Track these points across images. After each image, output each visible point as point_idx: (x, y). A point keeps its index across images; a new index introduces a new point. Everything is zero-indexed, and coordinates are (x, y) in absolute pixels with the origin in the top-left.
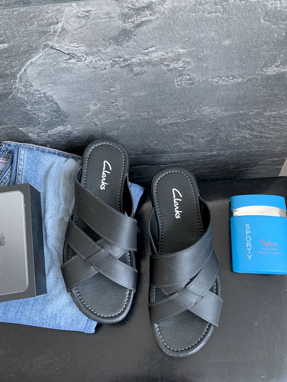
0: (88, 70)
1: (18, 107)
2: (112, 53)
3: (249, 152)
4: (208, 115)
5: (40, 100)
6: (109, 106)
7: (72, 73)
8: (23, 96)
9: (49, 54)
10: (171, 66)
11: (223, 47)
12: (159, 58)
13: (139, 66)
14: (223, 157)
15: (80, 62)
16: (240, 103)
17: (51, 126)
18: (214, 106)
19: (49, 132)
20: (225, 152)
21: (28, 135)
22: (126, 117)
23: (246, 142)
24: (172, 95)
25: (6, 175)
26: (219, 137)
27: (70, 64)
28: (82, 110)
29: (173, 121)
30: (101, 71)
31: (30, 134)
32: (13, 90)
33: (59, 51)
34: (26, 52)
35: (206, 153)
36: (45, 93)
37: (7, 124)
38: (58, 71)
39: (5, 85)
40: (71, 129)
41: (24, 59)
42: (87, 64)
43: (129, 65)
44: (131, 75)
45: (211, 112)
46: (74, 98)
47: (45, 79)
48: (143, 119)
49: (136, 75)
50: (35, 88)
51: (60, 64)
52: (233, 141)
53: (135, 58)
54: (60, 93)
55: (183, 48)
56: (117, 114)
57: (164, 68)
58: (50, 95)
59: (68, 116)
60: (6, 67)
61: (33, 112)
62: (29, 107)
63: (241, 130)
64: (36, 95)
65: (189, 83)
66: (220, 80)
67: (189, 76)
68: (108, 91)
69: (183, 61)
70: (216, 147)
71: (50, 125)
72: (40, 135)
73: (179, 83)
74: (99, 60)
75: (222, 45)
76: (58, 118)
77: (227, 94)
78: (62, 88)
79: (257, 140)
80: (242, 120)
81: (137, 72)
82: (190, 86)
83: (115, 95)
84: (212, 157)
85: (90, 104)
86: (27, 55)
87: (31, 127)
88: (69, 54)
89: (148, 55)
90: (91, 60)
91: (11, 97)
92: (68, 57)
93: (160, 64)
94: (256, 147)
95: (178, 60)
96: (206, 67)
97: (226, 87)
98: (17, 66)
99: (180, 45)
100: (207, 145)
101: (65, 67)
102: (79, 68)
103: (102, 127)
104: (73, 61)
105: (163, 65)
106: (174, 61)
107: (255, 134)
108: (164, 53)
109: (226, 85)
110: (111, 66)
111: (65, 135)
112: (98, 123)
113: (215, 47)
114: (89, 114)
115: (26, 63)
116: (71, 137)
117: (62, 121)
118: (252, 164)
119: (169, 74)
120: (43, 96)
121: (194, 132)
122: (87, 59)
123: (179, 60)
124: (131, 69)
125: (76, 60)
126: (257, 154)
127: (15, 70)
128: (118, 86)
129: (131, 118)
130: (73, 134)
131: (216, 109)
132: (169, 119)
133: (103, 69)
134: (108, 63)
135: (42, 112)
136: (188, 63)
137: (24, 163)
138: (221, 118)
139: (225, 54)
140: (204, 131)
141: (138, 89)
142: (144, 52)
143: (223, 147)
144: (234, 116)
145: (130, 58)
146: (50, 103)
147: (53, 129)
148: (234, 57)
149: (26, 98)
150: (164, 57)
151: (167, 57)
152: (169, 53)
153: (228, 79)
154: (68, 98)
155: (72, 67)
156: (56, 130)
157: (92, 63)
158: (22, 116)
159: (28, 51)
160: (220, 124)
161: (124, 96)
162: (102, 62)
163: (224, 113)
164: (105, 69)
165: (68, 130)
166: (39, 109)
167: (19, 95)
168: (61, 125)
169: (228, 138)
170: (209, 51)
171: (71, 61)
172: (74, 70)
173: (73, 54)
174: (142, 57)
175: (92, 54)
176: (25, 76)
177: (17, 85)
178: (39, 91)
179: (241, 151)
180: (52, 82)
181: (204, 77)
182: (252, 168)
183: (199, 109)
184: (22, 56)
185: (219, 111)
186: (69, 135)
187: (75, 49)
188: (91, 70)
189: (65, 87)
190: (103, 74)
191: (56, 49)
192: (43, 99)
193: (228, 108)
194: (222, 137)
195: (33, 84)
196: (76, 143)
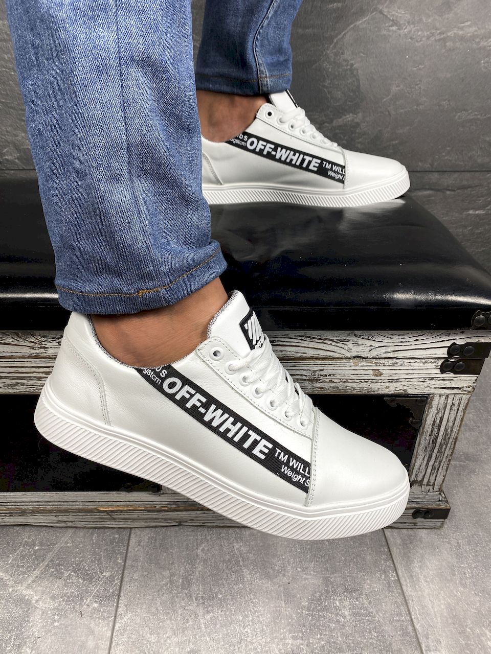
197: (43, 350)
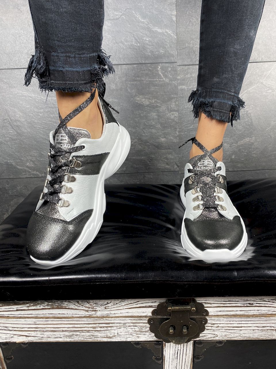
197: (94, 312)
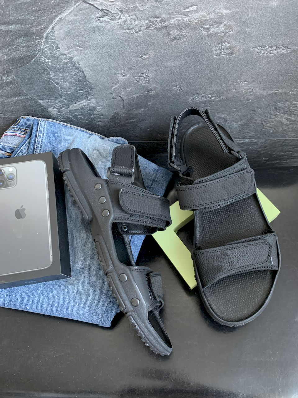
0: (121, 31)
1: (40, 74)
2: (149, 11)
3: (285, 141)
4: (245, 93)
5: (65, 66)
6: (139, 77)
7: (103, 34)
8: (47, 61)
9: (80, 10)
10: (212, 30)
11: (270, 9)
12: (199, 20)
13: (177, 29)
14: (256, 146)
15: (114, 20)
16: (280, 79)
17: (74, 100)
18: (252, 82)
19: (71, 106)
20: (259, 140)
21: (47, 109)
22: (156, 91)
23: (283, 128)
24: (208, 67)
25: (23, 148)
26: (253, 121)
27: (102, 22)
28: (110, 81)
29: (207, 98)
30: (135, 33)
31: (50, 109)
32: (37, 53)
33: (92, 6)
34: (55, 6)
35: (238, 140)
36: (71, 58)
37: (27, 95)
38: (88, 31)
39: (29, 46)
40: (95, 104)
41: (53, 14)
42: (121, 23)
43: (166, 27)
44: (167, 40)
45: (248, 90)
46: (103, 65)
47: (73, 40)
48: (174, 94)
49: (172, 40)
50: (62, 51)
51: (92, 22)
52: (267, 127)
53: (173, 18)
54: (88, 58)
55: (226, 8)
56: (146, 88)
57: (203, 32)
58: (76, 61)
59: (93, 88)
60: (32, 24)
61: (57, 81)
62: (52, 75)
63: (278, 113)
64: (62, 59)
65: (228, 52)
66: (262, 50)
67: (229, 43)
68: (140, 59)
69: (225, 25)
70: (250, 133)
71: (73, 98)
72: (60, 110)
73: (218, 52)
74: (135, 20)
75: (269, 6)
76: (82, 90)
77: (268, 68)
78: (90, 53)
79: (295, 126)
80: (280, 101)
81: (174, 36)
82: (229, 57)
83: (148, 64)
84: (244, 145)
85: (119, 74)
86: (57, 9)
87: (52, 100)
88: (103, 10)
89: (188, 15)
90: (125, 19)
91: (34, 61)
92: (101, 13)
93: (200, 27)
94: (293, 135)
95: (219, 23)
96: (249, 32)
97: (268, 59)
98: (45, 23)
99: (224, 4)
100: (240, 130)
101: (97, 27)
102: (111, 28)
103: (129, 103)
104: (106, 19)
105: (202, 29)
106: (216, 24)
107: (293, 118)
108: (206, 14)
109: (268, 57)
110: (147, 28)
111: (87, 112)
112: (125, 98)
113: (261, 9)
114: (117, 86)
115: (54, 20)
116: (94, 114)
117: (87, 94)
118: (286, 157)
119: (208, 41)
120: (69, 62)
121: (227, 113)
122: (122, 17)
123: (221, 23)
124: (168, 33)
125: (109, 18)
126: (292, 144)
127: (42, 28)
128: (151, 53)
129: (161, 93)
130: (97, 111)
131: (254, 86)
132: (203, 96)
133: (138, 30)
134: (144, 23)
135: (66, 82)
136: (230, 27)
137: (43, 135)
138: (258, 98)
139: (271, 18)
140: (239, 113)
141: (172, 57)
142: (184, 12)
143: (257, 133)
144: (272, 95)
145: (168, 18)
146: (75, 71)
147: (76, 103)
148: (280, 22)
149: (50, 64)
150: (205, 19)
151: (208, 18)
152: (210, 13)
153: (271, 49)
154: (96, 65)
155: (104, 26)
156: (79, 105)
157: (126, 23)
158: (43, 85)
159: (58, 5)
160: (256, 105)
161: (156, 65)
162: (137, 22)
163: (262, 91)
164: (140, 31)
165: (91, 105)
166: (63, 78)
167: (43, 59)
168: (85, 99)
169: (263, 123)
170: (254, 12)
171: (104, 19)
172: (105, 31)
173: (106, 10)
174: (182, 17)
175: (127, 12)
176: (52, 36)
177: (42, 46)
178: (65, 54)
179: (276, 139)
180: (80, 44)
181: (245, 45)
182: (285, 162)
183: (236, 85)
184: (52, 10)
185: (257, 89)
186: (92, 112)
187: (110, 4)
188: (124, 31)
189: (94, 52)
190: (137, 37)
191: (89, 4)
192: (68, 65)
193: (267, 85)
194: (258, 121)
195: (60, 46)
196: (99, 122)
